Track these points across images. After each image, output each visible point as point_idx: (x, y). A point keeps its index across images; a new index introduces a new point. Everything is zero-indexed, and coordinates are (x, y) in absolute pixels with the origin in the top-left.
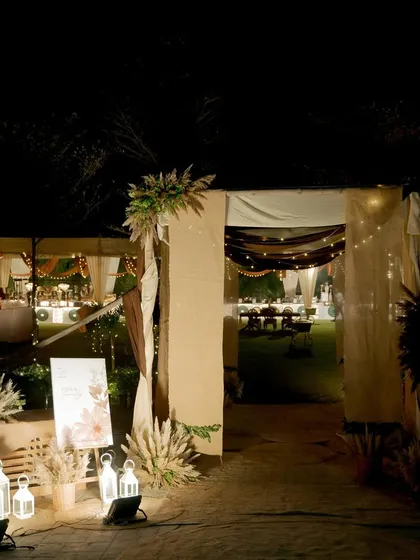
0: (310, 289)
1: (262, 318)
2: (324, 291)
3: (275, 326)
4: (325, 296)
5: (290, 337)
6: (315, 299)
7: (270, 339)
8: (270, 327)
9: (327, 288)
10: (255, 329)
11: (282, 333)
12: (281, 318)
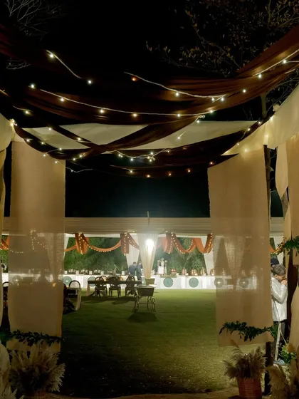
0: (149, 263)
1: (108, 286)
2: (160, 265)
3: (119, 293)
4: (161, 270)
5: (134, 302)
6: (153, 272)
7: (114, 303)
8: (115, 293)
9: (163, 263)
10: (101, 295)
11: (126, 299)
12: (125, 285)
